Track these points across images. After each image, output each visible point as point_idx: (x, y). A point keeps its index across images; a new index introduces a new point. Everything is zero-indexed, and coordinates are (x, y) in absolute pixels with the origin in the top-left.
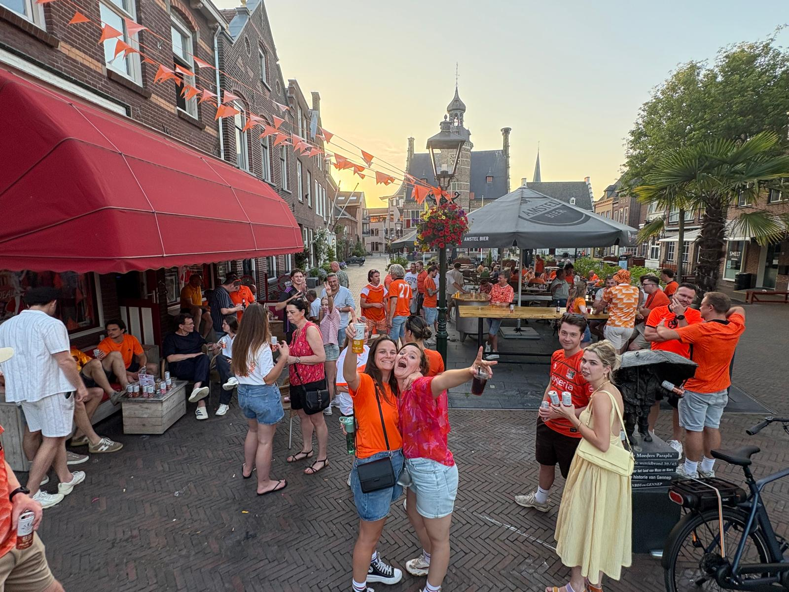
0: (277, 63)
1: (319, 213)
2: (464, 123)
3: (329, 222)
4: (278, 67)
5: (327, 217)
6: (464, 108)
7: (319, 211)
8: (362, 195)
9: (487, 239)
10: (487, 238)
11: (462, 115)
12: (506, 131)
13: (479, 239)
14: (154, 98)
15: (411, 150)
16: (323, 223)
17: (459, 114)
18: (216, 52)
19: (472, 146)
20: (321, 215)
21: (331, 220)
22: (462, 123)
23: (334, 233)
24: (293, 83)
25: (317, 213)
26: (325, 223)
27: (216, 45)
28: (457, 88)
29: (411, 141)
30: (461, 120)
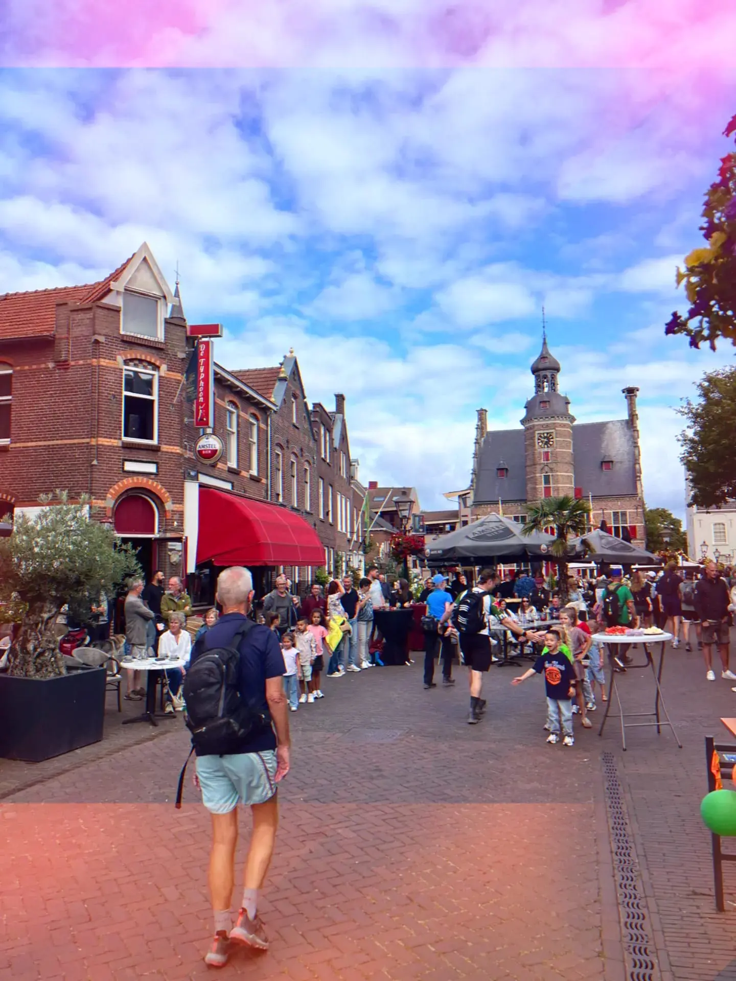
0: (305, 400)
1: (341, 529)
2: (558, 387)
3: (355, 538)
5: (352, 533)
6: (556, 366)
7: (342, 526)
8: (412, 490)
11: (553, 377)
12: (630, 392)
15: (481, 427)
16: (346, 540)
17: (549, 376)
18: (269, 428)
20: (344, 531)
21: (358, 536)
22: (555, 388)
23: (361, 553)
25: (339, 529)
26: (349, 541)
27: (269, 423)
28: (544, 339)
29: (482, 414)
30: (553, 385)
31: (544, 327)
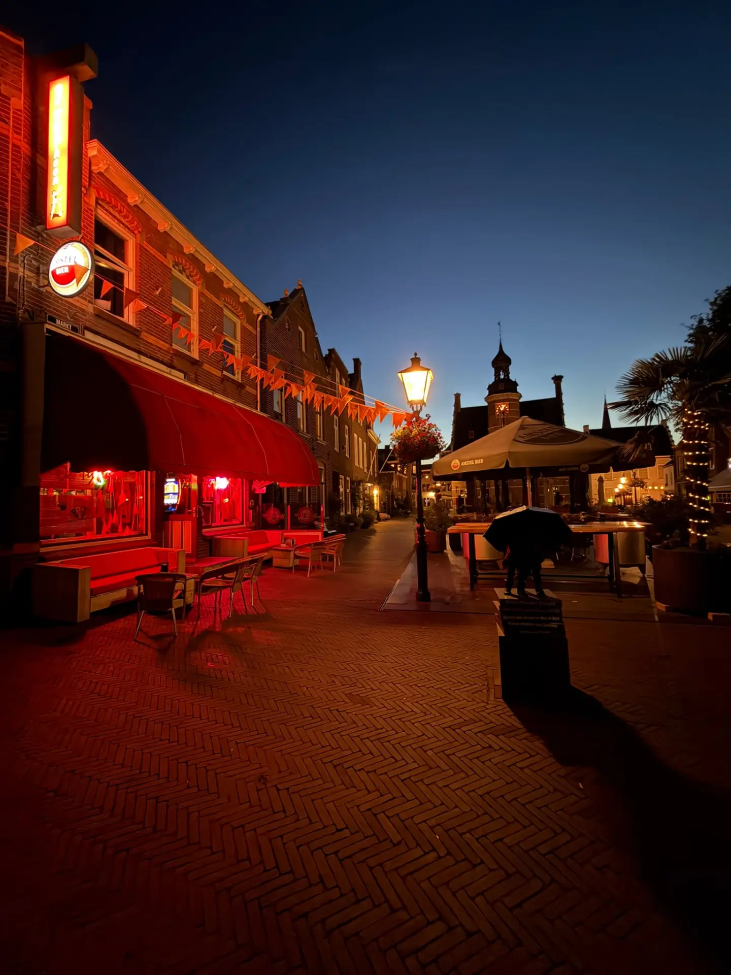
0: (317, 337)
1: (359, 464)
2: (510, 375)
4: (317, 340)
5: (368, 469)
6: (509, 360)
9: (482, 462)
10: (482, 460)
11: (508, 367)
12: (558, 380)
13: (474, 462)
14: (206, 367)
15: (457, 406)
16: (363, 474)
17: (504, 368)
18: (259, 332)
19: (520, 396)
20: (361, 467)
22: (508, 376)
23: (376, 484)
24: (332, 351)
25: (357, 464)
26: (366, 475)
27: (258, 327)
28: (501, 343)
29: (457, 397)
30: (507, 373)
31: (500, 335)
